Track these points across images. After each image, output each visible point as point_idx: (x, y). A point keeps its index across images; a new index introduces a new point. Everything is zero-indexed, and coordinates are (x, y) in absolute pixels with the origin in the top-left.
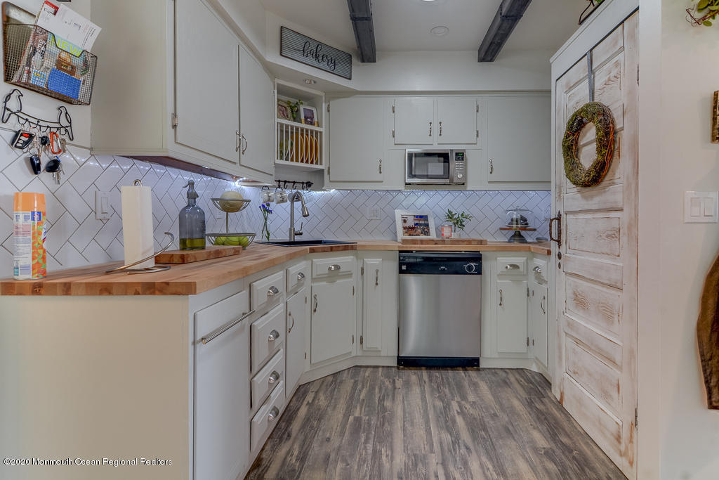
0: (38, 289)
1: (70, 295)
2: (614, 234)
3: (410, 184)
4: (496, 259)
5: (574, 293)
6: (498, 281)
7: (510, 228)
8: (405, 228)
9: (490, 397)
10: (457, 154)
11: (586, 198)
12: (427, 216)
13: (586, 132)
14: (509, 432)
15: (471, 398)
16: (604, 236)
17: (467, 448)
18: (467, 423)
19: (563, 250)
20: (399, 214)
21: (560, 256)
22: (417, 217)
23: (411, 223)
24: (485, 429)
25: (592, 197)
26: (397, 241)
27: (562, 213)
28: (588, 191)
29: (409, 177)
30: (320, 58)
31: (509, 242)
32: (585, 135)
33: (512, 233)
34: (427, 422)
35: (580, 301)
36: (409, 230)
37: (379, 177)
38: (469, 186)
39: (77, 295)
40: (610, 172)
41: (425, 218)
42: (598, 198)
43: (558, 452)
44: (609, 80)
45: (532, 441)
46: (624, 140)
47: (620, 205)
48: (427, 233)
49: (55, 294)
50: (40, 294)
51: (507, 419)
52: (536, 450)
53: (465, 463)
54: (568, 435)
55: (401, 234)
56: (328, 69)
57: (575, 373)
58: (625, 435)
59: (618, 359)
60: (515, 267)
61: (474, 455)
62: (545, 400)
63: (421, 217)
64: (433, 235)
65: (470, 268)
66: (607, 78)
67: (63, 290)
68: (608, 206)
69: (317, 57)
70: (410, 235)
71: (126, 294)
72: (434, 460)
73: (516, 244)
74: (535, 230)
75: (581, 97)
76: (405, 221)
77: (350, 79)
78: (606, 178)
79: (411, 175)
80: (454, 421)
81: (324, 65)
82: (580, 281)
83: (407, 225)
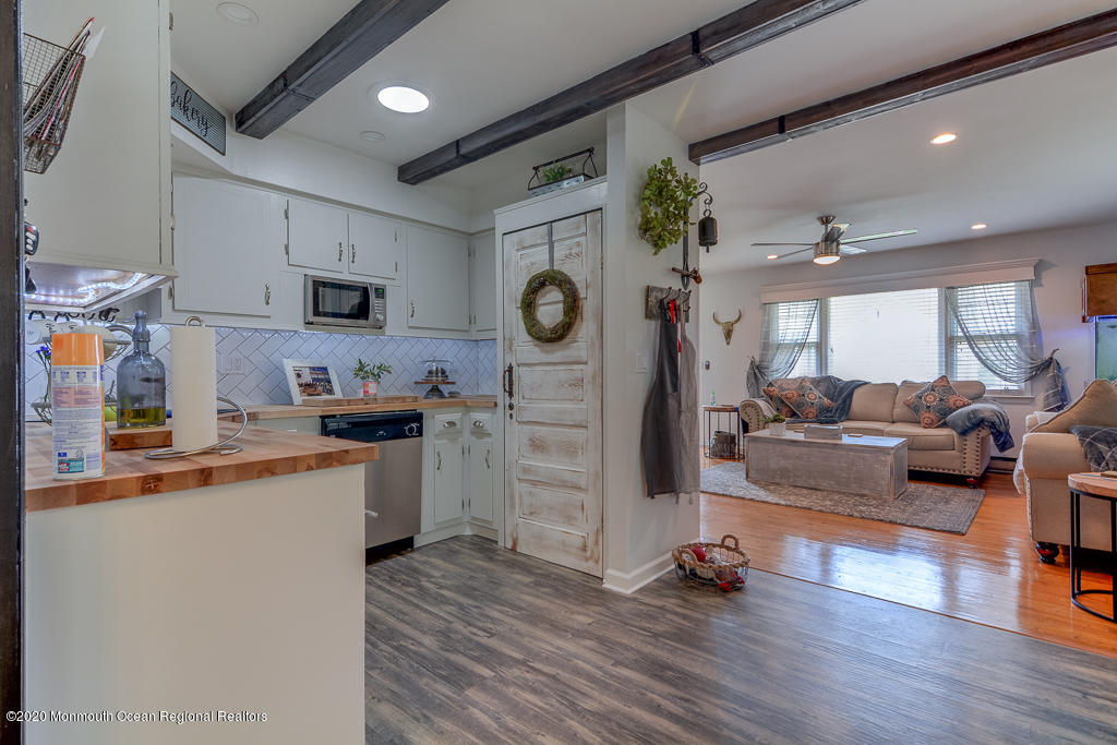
0: (152, 486)
1: (211, 484)
2: (578, 383)
3: (312, 323)
4: (433, 417)
5: (530, 440)
6: (436, 442)
7: (427, 382)
8: (300, 385)
9: (451, 566)
10: (377, 289)
11: (547, 352)
12: (325, 369)
13: (546, 293)
14: (497, 583)
15: (436, 574)
16: (566, 385)
17: (476, 607)
18: (455, 592)
19: (514, 401)
20: (289, 366)
21: (511, 407)
22: (314, 369)
23: (307, 378)
24: (475, 589)
25: (553, 351)
26: (292, 404)
27: (514, 364)
28: (549, 347)
29: (315, 315)
30: (189, 114)
31: (425, 398)
32: (544, 296)
33: (429, 387)
34: (417, 606)
35: (537, 446)
36: (307, 388)
37: (265, 310)
38: (388, 330)
39: (223, 483)
40: (572, 332)
41: (324, 370)
42: (558, 353)
43: (542, 580)
44: (570, 254)
45: (519, 582)
46: (588, 306)
47: (585, 359)
48: (330, 392)
49: (184, 487)
50: (158, 492)
51: (485, 576)
52: (527, 585)
53: (487, 616)
54: (538, 568)
55: (297, 396)
56: (197, 131)
57: (531, 513)
58: (590, 543)
59: (583, 484)
60: (452, 424)
61: (486, 608)
62: (501, 552)
63: (319, 369)
64: (338, 395)
65: (411, 430)
66: (568, 252)
67: (200, 480)
68: (571, 360)
69: (185, 110)
70: (309, 395)
71: (295, 471)
72: (458, 626)
73: (435, 400)
74: (453, 383)
75: (539, 261)
76: (299, 376)
77: (224, 154)
78: (569, 336)
79: (317, 313)
80: (442, 595)
81: (192, 124)
82: (536, 427)
83: (303, 381)
